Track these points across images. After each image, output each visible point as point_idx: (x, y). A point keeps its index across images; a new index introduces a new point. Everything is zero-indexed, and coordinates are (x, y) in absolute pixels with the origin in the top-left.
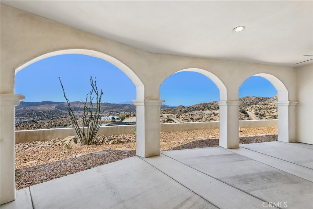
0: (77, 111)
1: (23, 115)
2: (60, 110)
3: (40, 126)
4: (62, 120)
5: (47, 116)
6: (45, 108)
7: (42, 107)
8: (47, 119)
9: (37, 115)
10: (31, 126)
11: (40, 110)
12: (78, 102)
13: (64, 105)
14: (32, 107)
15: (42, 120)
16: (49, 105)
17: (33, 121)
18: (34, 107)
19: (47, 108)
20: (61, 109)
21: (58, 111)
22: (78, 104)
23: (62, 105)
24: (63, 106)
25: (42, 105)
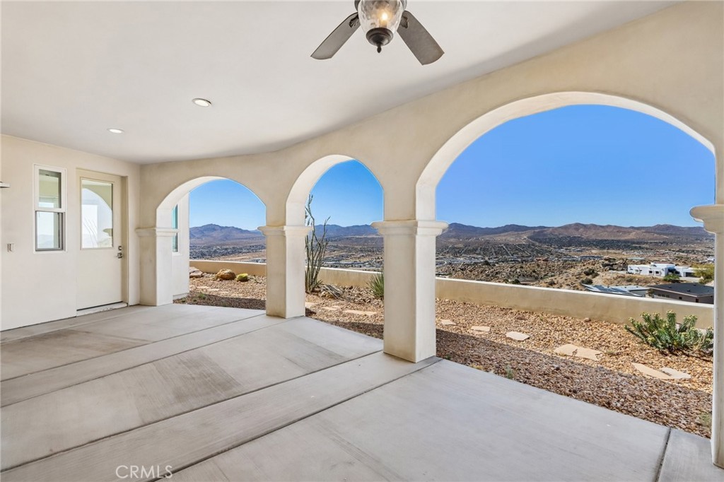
0: (576, 246)
1: (474, 251)
2: (537, 244)
3: (497, 273)
4: (538, 265)
5: (512, 255)
6: (509, 238)
7: (505, 236)
8: (511, 261)
9: (495, 252)
10: (481, 272)
11: (501, 242)
12: (577, 226)
13: (545, 233)
14: (487, 238)
15: (503, 262)
16: (516, 233)
17: (487, 263)
18: (491, 236)
19: (512, 239)
20: (540, 242)
21: (533, 245)
22: (577, 229)
23: (542, 232)
24: (545, 235)
25: (503, 232)
